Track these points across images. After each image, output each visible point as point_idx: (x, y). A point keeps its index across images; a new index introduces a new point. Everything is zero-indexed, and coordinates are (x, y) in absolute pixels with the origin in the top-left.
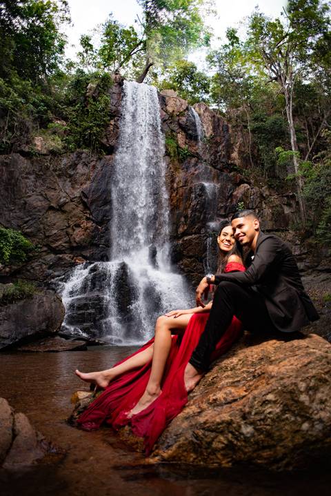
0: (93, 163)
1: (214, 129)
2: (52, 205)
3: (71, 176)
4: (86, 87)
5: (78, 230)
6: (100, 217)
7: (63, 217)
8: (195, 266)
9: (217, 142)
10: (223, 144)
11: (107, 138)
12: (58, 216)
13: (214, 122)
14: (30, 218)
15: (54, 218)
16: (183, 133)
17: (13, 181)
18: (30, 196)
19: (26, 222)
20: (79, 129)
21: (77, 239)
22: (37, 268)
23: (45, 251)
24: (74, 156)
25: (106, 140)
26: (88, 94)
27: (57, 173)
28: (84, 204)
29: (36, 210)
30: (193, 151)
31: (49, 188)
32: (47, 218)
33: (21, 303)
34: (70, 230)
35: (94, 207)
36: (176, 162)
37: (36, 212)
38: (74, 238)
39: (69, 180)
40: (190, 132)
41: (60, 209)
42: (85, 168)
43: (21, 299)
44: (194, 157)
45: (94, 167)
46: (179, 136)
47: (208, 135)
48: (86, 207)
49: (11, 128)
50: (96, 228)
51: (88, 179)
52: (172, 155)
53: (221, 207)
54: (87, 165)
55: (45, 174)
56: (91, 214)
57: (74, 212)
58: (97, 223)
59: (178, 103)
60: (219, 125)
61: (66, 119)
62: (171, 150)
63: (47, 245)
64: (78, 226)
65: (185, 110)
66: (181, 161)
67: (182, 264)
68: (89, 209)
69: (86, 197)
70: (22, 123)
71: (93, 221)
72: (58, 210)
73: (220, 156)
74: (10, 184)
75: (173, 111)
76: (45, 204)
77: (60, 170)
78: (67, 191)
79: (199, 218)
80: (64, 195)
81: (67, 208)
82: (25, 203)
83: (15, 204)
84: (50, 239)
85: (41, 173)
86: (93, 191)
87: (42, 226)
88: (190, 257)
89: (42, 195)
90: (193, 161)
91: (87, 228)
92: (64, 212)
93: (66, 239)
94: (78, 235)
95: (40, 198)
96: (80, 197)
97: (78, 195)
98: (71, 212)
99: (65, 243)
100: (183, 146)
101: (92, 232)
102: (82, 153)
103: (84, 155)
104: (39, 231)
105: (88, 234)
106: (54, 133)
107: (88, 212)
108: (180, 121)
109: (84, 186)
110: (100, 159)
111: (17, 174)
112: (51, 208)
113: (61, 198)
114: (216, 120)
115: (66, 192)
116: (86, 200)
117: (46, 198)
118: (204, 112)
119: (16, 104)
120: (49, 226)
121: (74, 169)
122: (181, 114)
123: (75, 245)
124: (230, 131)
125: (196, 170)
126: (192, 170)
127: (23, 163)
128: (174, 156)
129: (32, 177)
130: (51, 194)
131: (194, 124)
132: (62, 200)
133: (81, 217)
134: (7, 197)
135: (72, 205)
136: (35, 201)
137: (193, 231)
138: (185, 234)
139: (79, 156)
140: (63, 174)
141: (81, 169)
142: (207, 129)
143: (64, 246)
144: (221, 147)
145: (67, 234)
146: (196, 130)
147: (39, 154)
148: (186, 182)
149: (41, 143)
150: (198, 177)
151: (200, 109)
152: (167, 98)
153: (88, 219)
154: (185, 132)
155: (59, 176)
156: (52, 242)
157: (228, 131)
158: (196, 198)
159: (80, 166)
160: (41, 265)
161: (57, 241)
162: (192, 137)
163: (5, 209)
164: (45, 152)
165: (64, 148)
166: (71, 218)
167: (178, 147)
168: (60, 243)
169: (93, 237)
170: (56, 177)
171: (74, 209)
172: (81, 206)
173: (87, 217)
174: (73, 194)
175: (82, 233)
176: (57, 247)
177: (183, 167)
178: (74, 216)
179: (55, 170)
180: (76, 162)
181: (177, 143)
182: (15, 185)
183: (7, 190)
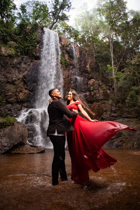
0: (29, 63)
1: (80, 54)
2: (9, 81)
3: (18, 68)
4: (26, 28)
5: (21, 94)
6: (31, 88)
7: (14, 87)
9: (81, 60)
10: (83, 62)
11: (35, 52)
12: (12, 86)
15: (9, 87)
16: (68, 55)
20: (22, 47)
22: (3, 110)
24: (20, 59)
25: (35, 53)
26: (27, 31)
27: (12, 66)
29: (1, 82)
30: (71, 63)
31: (7, 72)
32: (6, 87)
34: (17, 94)
35: (29, 83)
36: (64, 67)
37: (1, 83)
38: (19, 97)
39: (17, 69)
40: (71, 54)
41: (13, 83)
42: (25, 65)
44: (72, 65)
45: (29, 65)
46: (66, 55)
47: (78, 57)
48: (25, 83)
50: (30, 93)
51: (26, 70)
52: (63, 63)
53: (83, 88)
54: (26, 64)
55: (6, 66)
56: (27, 86)
57: (20, 85)
58: (30, 91)
59: (66, 41)
60: (82, 53)
61: (16, 41)
62: (63, 61)
64: (21, 91)
65: (69, 45)
66: (66, 67)
68: (27, 84)
69: (26, 79)
71: (28, 90)
72: (12, 83)
73: (82, 66)
75: (64, 44)
76: (6, 80)
77: (13, 64)
80: (15, 76)
81: (16, 83)
84: (8, 97)
85: (4, 65)
86: (29, 76)
87: (3, 90)
89: (4, 75)
90: (71, 67)
91: (25, 93)
92: (14, 84)
93: (15, 97)
94: (21, 96)
95: (3, 77)
96: (22, 78)
98: (18, 85)
99: (15, 99)
100: (67, 60)
101: (28, 95)
102: (24, 58)
104: (2, 93)
105: (26, 96)
106: (10, 47)
107: (26, 85)
108: (67, 49)
109: (25, 73)
110: (32, 61)
112: (8, 82)
113: (13, 78)
114: (81, 51)
115: (16, 75)
116: (25, 80)
117: (6, 77)
118: (76, 46)
120: (7, 90)
121: (20, 65)
122: (67, 46)
123: (19, 100)
124: (86, 56)
126: (71, 71)
128: (64, 64)
130: (9, 75)
131: (72, 51)
132: (14, 79)
133: (23, 88)
136: (1, 78)
139: (22, 59)
140: (15, 66)
141: (23, 65)
142: (77, 54)
143: (14, 101)
144: (82, 62)
145: (16, 95)
147: (3, 56)
148: (68, 76)
149: (4, 50)
151: (75, 45)
152: (62, 38)
153: (26, 89)
155: (13, 67)
156: (8, 98)
157: (85, 56)
158: (73, 83)
159: (22, 64)
160: (5, 109)
161: (11, 98)
162: (71, 57)
164: (6, 55)
165: (15, 54)
166: (18, 87)
167: (65, 60)
168: (12, 99)
169: (28, 97)
170: (11, 68)
171: (19, 83)
172: (23, 82)
173: (25, 88)
174: (19, 76)
175: (23, 95)
176: (11, 101)
177: (67, 69)
178: (19, 87)
179: (11, 64)
180: (21, 62)
181: (65, 58)
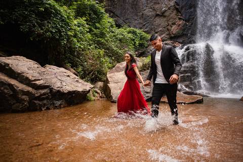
2: (158, 13)
5: (174, 27)
6: (187, 17)
7: (165, 19)
12: (162, 20)
14: (146, 23)
15: (158, 21)
17: (135, 2)
18: (145, 10)
19: (144, 25)
21: (174, 32)
28: (177, 9)
29: (149, 17)
31: (155, 3)
32: (155, 22)
34: (169, 27)
35: (183, 11)
37: (149, 19)
38: (172, 32)
41: (162, 15)
48: (178, 11)
50: (185, 24)
57: (171, 15)
58: (186, 21)
64: (174, 24)
68: (180, 12)
69: (178, 5)
71: (183, 19)
72: (161, 16)
74: (133, 5)
76: (153, 13)
78: (166, 3)
80: (165, 6)
81: (167, 14)
82: (143, 14)
83: (137, 16)
87: (153, 27)
89: (151, 8)
91: (180, 25)
92: (165, 17)
93: (167, 33)
94: (174, 30)
95: (151, 10)
96: (174, 5)
97: (173, 5)
98: (169, 16)
99: (167, 35)
101: (183, 27)
104: (151, 30)
105: (181, 29)
107: (180, 14)
112: (157, 15)
116: (178, 7)
117: (154, 10)
120: (157, 26)
123: (173, 36)
130: (157, 6)
132: (163, 9)
133: (176, 18)
134: (133, 12)
135: (169, 12)
143: (166, 37)
145: (168, 30)
153: (180, 19)
163: (132, 19)
166: (170, 19)
169: (184, 30)
171: (171, 14)
172: (175, 11)
174: (169, 4)
175: (177, 28)
182: (136, 5)
183: (132, 8)
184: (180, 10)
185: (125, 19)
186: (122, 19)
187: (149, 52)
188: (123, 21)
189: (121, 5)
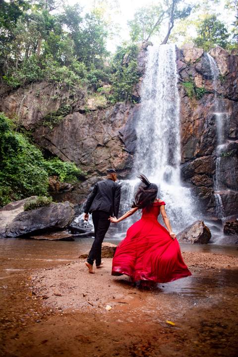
0: (127, 111)
1: (229, 67)
2: (99, 143)
3: (112, 122)
5: (116, 159)
6: (132, 149)
7: (107, 150)
8: (205, 181)
9: (232, 76)
11: (137, 91)
12: (103, 151)
13: (229, 61)
14: (85, 153)
15: (101, 152)
16: (200, 76)
17: (75, 130)
18: (85, 139)
19: (83, 156)
20: (118, 89)
22: (85, 186)
23: (96, 175)
24: (113, 108)
25: (136, 93)
27: (103, 121)
28: (121, 140)
29: (90, 147)
30: (209, 88)
31: (97, 132)
32: (96, 153)
33: (40, 209)
34: (111, 160)
35: (127, 142)
36: (194, 100)
37: (89, 149)
38: (114, 164)
39: (110, 125)
40: (206, 74)
41: (105, 145)
42: (122, 115)
43: (40, 206)
44: (210, 93)
45: (128, 113)
46: (196, 79)
47: (222, 73)
48: (122, 142)
49: (71, 97)
50: (129, 156)
51: (124, 123)
52: (190, 95)
53: (232, 132)
54: (123, 113)
55: (95, 123)
56: (125, 147)
57: (114, 147)
58: (130, 153)
59: (194, 53)
60: (234, 62)
61: (110, 83)
62: (188, 91)
63: (97, 171)
64: (116, 156)
65: (200, 57)
66: (198, 99)
67: (194, 180)
69: (122, 136)
70: (79, 92)
71: (127, 151)
72: (103, 146)
73: (235, 88)
74: (73, 133)
75: (191, 60)
76: (95, 143)
77: (105, 119)
78: (110, 133)
79: (211, 143)
80: (108, 135)
81: (109, 144)
82: (83, 144)
83: (76, 145)
84: (99, 166)
85: (93, 123)
86: (127, 131)
87: (93, 158)
88: (201, 174)
89: (93, 137)
90: (210, 96)
91: (123, 157)
92: (107, 147)
93: (109, 166)
94: (117, 163)
95: (92, 139)
97: (117, 135)
98: (112, 147)
100: (201, 86)
101: (126, 160)
102: (119, 105)
103: (121, 106)
104: (91, 161)
105: (124, 162)
106: (102, 94)
107: (124, 145)
108: (197, 67)
109: (121, 128)
110: (132, 107)
111: (77, 126)
112: (99, 145)
113: (105, 138)
114: (231, 58)
116: (121, 138)
117: (96, 139)
118: (219, 54)
119: (75, 80)
120: (97, 158)
121: (114, 117)
122: (198, 61)
125: (211, 104)
126: (208, 104)
127: (81, 118)
128: (192, 95)
129: (87, 126)
130: (99, 136)
131: (208, 67)
132: (105, 140)
133: (119, 150)
134: (72, 141)
135: (113, 142)
136: (89, 142)
137: (206, 153)
138: (198, 156)
139: (117, 108)
140: (107, 122)
141: (119, 116)
142: (222, 68)
144: (236, 81)
145: (110, 162)
146: (210, 71)
147: (90, 111)
148: (202, 114)
149: (92, 102)
150: (213, 109)
151: (215, 53)
152: (184, 51)
154: (201, 74)
155: (104, 123)
156: (99, 168)
158: (208, 126)
159: (118, 115)
160: (87, 184)
161: (103, 167)
162: (207, 78)
163: (71, 149)
164: (94, 108)
165: (108, 103)
166: (112, 151)
167: (195, 88)
168: (105, 168)
169: (127, 163)
170: (102, 124)
171: (114, 145)
172: (119, 142)
173: (123, 150)
174: (113, 134)
175: (119, 161)
176: (103, 171)
177: (201, 102)
178: (114, 149)
179: (101, 120)
180: (116, 112)
181: (194, 84)
182: (76, 133)
183: (71, 137)
184: (124, 141)
185: (62, 148)
186: (59, 148)
187: (79, 188)
188: (60, 150)
189: (59, 133)
